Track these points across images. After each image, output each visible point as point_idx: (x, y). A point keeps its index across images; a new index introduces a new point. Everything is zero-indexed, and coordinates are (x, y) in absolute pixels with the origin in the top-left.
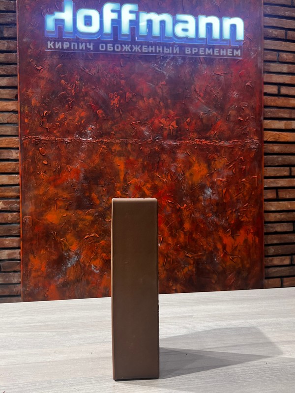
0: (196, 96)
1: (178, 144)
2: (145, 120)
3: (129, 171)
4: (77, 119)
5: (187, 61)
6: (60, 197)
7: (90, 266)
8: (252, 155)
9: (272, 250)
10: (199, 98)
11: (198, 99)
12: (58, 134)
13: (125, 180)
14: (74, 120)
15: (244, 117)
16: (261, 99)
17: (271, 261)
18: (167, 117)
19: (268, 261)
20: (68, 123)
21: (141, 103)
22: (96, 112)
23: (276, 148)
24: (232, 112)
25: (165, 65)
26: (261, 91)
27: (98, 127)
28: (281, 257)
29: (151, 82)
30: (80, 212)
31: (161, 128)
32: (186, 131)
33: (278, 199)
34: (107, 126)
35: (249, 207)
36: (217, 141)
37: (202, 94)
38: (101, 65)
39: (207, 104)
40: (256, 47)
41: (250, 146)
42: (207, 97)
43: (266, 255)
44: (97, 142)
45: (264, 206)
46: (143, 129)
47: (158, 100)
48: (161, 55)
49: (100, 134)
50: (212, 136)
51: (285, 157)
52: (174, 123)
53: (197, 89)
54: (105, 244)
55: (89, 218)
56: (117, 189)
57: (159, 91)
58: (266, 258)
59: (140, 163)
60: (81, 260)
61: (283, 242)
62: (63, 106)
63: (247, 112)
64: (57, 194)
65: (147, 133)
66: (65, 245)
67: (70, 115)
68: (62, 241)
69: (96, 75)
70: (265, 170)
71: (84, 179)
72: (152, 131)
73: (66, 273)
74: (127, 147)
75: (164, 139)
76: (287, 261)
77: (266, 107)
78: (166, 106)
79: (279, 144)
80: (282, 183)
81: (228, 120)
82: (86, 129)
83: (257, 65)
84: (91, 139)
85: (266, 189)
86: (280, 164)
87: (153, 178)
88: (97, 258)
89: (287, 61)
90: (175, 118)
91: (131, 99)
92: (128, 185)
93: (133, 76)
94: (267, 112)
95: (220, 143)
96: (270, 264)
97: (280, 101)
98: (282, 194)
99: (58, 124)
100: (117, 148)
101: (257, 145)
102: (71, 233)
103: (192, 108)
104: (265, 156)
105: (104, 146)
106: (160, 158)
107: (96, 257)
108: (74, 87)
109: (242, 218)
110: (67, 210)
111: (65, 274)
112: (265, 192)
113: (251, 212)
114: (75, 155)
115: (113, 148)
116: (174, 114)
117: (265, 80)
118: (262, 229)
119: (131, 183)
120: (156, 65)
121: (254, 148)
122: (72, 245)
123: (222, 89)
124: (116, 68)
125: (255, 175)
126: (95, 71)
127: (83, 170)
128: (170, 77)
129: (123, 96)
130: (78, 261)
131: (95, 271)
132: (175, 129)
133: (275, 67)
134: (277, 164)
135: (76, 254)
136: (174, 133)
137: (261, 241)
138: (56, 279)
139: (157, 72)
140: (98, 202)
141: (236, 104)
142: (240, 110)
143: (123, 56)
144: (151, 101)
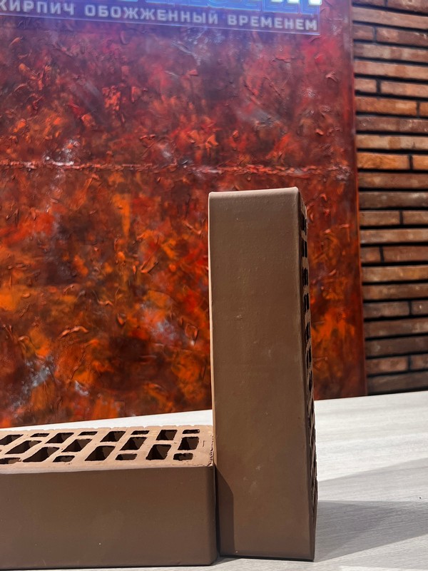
0: (248, 95)
1: (220, 172)
2: (164, 133)
3: (139, 219)
4: (47, 130)
5: (231, 37)
6: (17, 264)
7: (72, 384)
8: (340, 190)
9: (377, 347)
10: (253, 98)
11: (251, 100)
12: (14, 156)
13: (132, 233)
14: (42, 131)
15: (326, 130)
16: (351, 101)
17: (377, 365)
18: (201, 127)
19: (372, 366)
20: (31, 137)
21: (156, 105)
22: (80, 118)
23: (377, 180)
24: (306, 122)
25: (195, 43)
26: (351, 88)
27: (83, 143)
28: (392, 359)
29: (172, 69)
30: (53, 290)
31: (191, 147)
32: (232, 151)
33: (383, 263)
34: (98, 141)
35: (337, 275)
36: (283, 169)
37: (256, 92)
38: (87, 40)
39: (266, 107)
40: (340, 17)
41: (335, 176)
42: (265, 96)
43: (368, 355)
44: (83, 168)
45: (361, 274)
46: (161, 146)
47: (185, 99)
48: (189, 26)
49: (87, 155)
50: (275, 160)
51: (392, 194)
52: (212, 138)
53: (249, 84)
54: (99, 344)
55: (70, 299)
56: (118, 249)
57: (186, 85)
58: (369, 361)
59: (156, 204)
60: (57, 374)
61: (394, 333)
62: (23, 107)
63: (330, 120)
64: (12, 258)
65: (167, 155)
66: (28, 349)
67: (36, 122)
68: (23, 341)
69: (80, 56)
70: (362, 216)
71: (60, 232)
72: (177, 150)
73: (30, 397)
74: (135, 177)
75: (197, 164)
76: (402, 366)
77: (359, 113)
78: (199, 111)
79: (383, 174)
80: (388, 236)
81: (299, 133)
82: (62, 147)
83: (342, 46)
84: (72, 163)
85: (364, 246)
86: (385, 206)
87: (179, 229)
88: (84, 370)
89: (390, 41)
90: (214, 130)
91: (139, 97)
92: (138, 242)
93: (142, 59)
94: (360, 122)
95: (289, 172)
96: (375, 371)
97: (381, 105)
98: (390, 255)
99: (14, 137)
100: (116, 179)
101: (347, 174)
102: (37, 326)
103: (240, 114)
104: (361, 194)
105: (94, 176)
106: (190, 196)
107: (82, 367)
108: (42, 76)
109: (327, 295)
110: (30, 286)
111: (28, 400)
112: (362, 251)
113: (341, 284)
114: (43, 191)
115: (111, 179)
116: (212, 123)
117: (356, 70)
118: (360, 312)
119: (142, 239)
120: (179, 42)
121: (343, 180)
122: (39, 348)
123: (289, 84)
124: (114, 46)
125: (345, 223)
126: (78, 50)
127: (58, 216)
128: (202, 62)
129: (126, 92)
130: (51, 377)
131: (81, 392)
132: (214, 148)
133: (371, 50)
134: (379, 206)
135: (48, 364)
136: (213, 154)
137: (359, 331)
138: (11, 408)
139: (182, 54)
140: (85, 271)
141: (311, 107)
142: (318, 117)
143: (124, 27)
144: (173, 101)
